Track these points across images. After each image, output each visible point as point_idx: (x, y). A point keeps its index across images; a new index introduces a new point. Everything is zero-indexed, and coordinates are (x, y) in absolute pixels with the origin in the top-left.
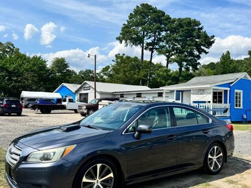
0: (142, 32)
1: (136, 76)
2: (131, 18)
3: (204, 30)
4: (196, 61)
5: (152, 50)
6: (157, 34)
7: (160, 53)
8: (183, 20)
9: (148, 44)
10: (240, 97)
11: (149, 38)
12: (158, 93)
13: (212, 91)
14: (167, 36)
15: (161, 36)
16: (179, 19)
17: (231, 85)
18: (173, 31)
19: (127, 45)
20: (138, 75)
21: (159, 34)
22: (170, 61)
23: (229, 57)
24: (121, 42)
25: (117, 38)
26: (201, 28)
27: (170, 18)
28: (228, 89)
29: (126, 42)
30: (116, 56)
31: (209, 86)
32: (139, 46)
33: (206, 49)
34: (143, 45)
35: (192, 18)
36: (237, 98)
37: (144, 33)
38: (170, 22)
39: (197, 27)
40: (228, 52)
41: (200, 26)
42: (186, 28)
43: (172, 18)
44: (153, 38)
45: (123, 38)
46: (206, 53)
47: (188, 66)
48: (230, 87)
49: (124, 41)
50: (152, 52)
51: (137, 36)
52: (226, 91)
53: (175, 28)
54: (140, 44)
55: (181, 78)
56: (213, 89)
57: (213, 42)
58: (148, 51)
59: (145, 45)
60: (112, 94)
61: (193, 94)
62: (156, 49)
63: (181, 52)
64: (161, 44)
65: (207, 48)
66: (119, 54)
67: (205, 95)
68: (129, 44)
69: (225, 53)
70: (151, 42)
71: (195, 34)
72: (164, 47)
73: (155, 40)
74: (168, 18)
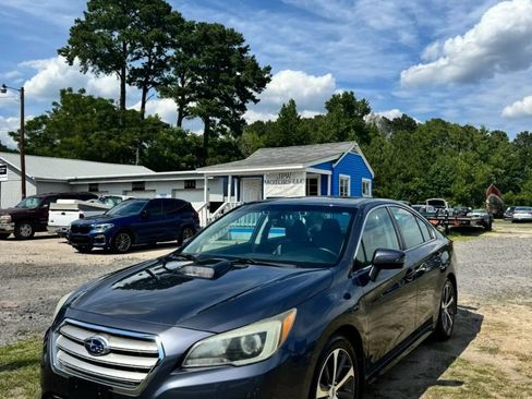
0: (122, 44)
1: (112, 142)
2: (94, 9)
3: (250, 54)
4: (237, 115)
5: (144, 86)
6: (155, 50)
7: (165, 93)
8: (210, 26)
9: (135, 72)
10: (346, 188)
11: (137, 58)
12: (186, 181)
13: (305, 177)
14: (179, 59)
15: (163, 58)
16: (203, 24)
17: (334, 165)
18: (190, 48)
19: (86, 69)
20: (119, 140)
21: (160, 52)
22: (186, 114)
23: (295, 111)
24: (71, 62)
25: (60, 52)
26: (245, 50)
27: (183, 20)
28: (329, 173)
29: (83, 62)
30: (63, 92)
31: (301, 167)
32: (114, 74)
33: (255, 94)
34: (124, 72)
35: (227, 27)
36: (342, 188)
37: (125, 45)
38: (182, 28)
39: (236, 47)
40: (292, 102)
41: (244, 45)
42: (217, 45)
43: (187, 20)
44: (146, 59)
45: (76, 53)
46: (256, 101)
47: (225, 126)
48: (332, 169)
49: (77, 60)
50: (145, 91)
51: (110, 50)
52: (324, 177)
53: (195, 44)
54: (116, 68)
55: (210, 150)
56: (308, 173)
57: (269, 80)
58: (136, 87)
59: (127, 73)
60: (67, 183)
61: (268, 182)
62: (155, 85)
63: (209, 96)
64: (166, 74)
65: (256, 90)
66: (70, 90)
67: (292, 185)
68: (90, 68)
69: (287, 103)
70: (141, 67)
71: (233, 60)
72: (171, 81)
73: (150, 63)
74: (179, 19)
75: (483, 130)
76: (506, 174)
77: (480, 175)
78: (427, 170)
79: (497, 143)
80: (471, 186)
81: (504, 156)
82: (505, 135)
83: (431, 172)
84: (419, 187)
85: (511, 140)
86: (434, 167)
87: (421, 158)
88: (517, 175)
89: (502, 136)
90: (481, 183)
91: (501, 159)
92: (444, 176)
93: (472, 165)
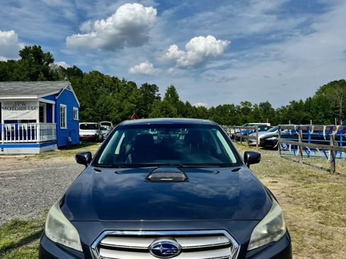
10: (64, 115)
13: (38, 105)
17: (57, 97)
28: (53, 102)
36: (61, 114)
48: (55, 100)
52: (49, 106)
56: (40, 102)
61: (6, 108)
67: (27, 111)
75: (124, 81)
76: (137, 107)
77: (126, 108)
78: (94, 103)
79: (132, 89)
80: (121, 114)
81: (136, 97)
82: (135, 84)
83: (97, 105)
84: (90, 114)
85: (139, 88)
86: (99, 102)
87: (91, 96)
88: (142, 108)
89: (134, 85)
90: (127, 112)
91: (134, 98)
92: (105, 108)
93: (121, 101)
